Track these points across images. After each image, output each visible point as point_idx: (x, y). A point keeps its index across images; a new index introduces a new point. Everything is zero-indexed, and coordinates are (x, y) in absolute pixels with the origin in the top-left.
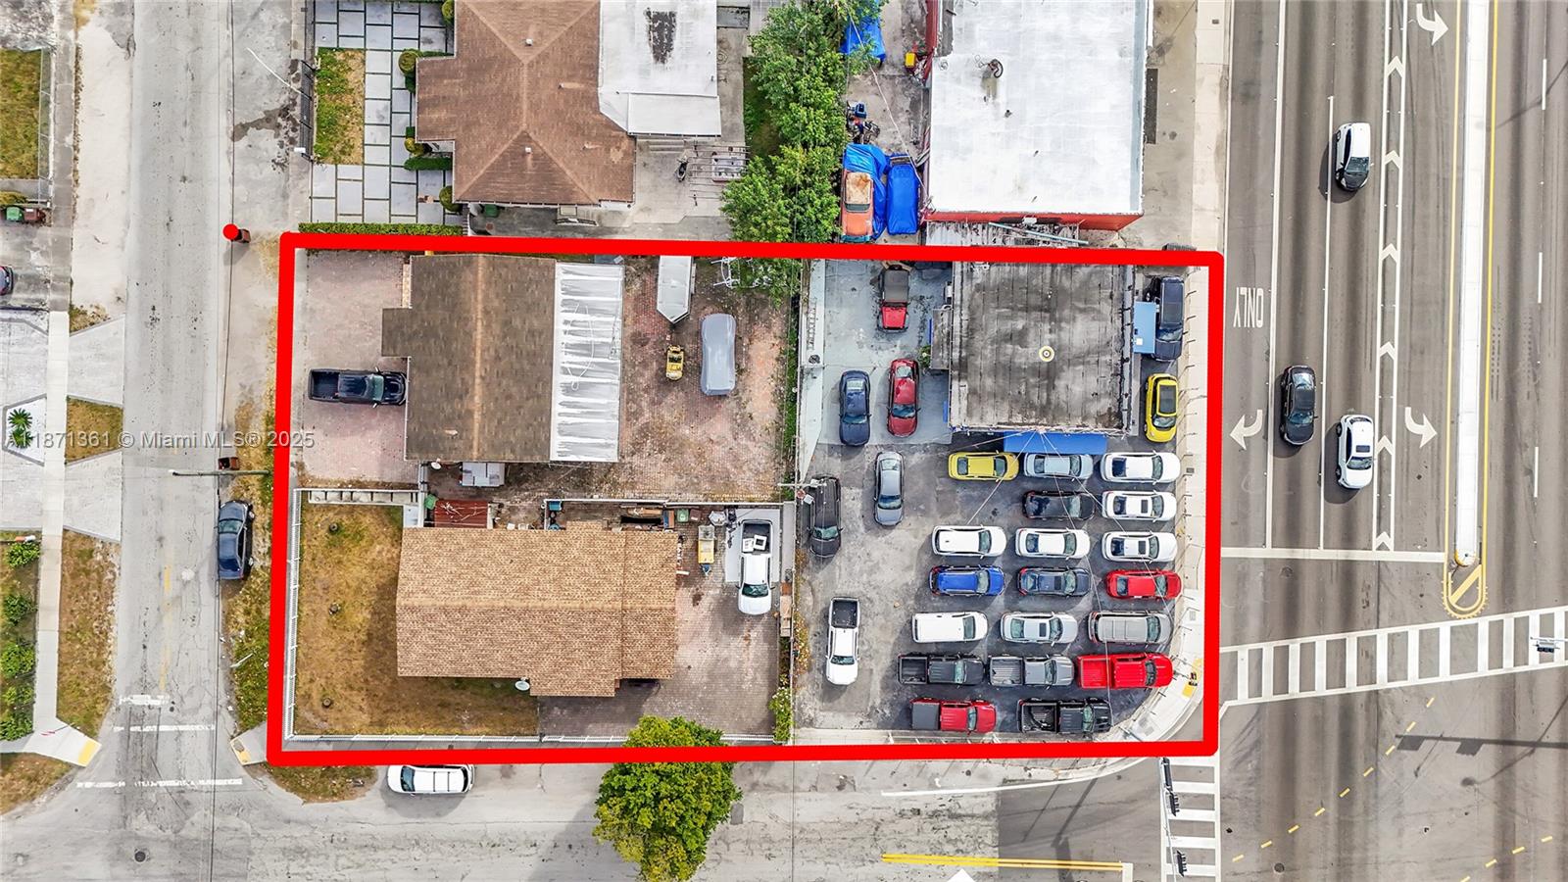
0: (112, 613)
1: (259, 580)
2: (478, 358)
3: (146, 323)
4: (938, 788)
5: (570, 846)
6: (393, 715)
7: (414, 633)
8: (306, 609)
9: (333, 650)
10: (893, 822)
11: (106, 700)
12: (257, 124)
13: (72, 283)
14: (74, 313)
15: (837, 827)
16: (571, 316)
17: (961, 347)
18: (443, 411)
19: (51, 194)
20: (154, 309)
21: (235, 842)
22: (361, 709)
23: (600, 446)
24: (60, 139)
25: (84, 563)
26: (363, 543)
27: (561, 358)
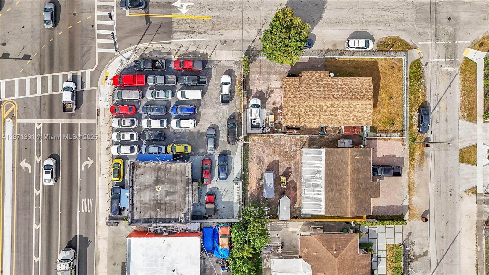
0: (461, 97)
1: (415, 108)
2: (349, 182)
3: (453, 190)
4: (193, 41)
5: (314, 22)
6: (372, 64)
7: (367, 91)
8: (400, 98)
9: (391, 85)
10: (207, 30)
11: (462, 69)
12: (420, 256)
13: (477, 202)
14: (475, 193)
15: (226, 28)
16: (319, 196)
17: (188, 190)
18: (360, 164)
19: (484, 231)
20: (451, 195)
21: (420, 23)
22: (382, 66)
23: (308, 154)
24: (481, 249)
25: (470, 113)
26: (383, 120)
27: (322, 183)
